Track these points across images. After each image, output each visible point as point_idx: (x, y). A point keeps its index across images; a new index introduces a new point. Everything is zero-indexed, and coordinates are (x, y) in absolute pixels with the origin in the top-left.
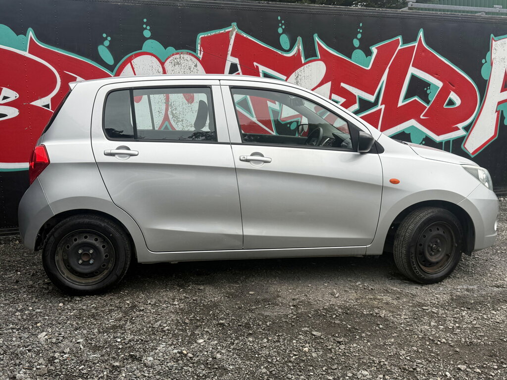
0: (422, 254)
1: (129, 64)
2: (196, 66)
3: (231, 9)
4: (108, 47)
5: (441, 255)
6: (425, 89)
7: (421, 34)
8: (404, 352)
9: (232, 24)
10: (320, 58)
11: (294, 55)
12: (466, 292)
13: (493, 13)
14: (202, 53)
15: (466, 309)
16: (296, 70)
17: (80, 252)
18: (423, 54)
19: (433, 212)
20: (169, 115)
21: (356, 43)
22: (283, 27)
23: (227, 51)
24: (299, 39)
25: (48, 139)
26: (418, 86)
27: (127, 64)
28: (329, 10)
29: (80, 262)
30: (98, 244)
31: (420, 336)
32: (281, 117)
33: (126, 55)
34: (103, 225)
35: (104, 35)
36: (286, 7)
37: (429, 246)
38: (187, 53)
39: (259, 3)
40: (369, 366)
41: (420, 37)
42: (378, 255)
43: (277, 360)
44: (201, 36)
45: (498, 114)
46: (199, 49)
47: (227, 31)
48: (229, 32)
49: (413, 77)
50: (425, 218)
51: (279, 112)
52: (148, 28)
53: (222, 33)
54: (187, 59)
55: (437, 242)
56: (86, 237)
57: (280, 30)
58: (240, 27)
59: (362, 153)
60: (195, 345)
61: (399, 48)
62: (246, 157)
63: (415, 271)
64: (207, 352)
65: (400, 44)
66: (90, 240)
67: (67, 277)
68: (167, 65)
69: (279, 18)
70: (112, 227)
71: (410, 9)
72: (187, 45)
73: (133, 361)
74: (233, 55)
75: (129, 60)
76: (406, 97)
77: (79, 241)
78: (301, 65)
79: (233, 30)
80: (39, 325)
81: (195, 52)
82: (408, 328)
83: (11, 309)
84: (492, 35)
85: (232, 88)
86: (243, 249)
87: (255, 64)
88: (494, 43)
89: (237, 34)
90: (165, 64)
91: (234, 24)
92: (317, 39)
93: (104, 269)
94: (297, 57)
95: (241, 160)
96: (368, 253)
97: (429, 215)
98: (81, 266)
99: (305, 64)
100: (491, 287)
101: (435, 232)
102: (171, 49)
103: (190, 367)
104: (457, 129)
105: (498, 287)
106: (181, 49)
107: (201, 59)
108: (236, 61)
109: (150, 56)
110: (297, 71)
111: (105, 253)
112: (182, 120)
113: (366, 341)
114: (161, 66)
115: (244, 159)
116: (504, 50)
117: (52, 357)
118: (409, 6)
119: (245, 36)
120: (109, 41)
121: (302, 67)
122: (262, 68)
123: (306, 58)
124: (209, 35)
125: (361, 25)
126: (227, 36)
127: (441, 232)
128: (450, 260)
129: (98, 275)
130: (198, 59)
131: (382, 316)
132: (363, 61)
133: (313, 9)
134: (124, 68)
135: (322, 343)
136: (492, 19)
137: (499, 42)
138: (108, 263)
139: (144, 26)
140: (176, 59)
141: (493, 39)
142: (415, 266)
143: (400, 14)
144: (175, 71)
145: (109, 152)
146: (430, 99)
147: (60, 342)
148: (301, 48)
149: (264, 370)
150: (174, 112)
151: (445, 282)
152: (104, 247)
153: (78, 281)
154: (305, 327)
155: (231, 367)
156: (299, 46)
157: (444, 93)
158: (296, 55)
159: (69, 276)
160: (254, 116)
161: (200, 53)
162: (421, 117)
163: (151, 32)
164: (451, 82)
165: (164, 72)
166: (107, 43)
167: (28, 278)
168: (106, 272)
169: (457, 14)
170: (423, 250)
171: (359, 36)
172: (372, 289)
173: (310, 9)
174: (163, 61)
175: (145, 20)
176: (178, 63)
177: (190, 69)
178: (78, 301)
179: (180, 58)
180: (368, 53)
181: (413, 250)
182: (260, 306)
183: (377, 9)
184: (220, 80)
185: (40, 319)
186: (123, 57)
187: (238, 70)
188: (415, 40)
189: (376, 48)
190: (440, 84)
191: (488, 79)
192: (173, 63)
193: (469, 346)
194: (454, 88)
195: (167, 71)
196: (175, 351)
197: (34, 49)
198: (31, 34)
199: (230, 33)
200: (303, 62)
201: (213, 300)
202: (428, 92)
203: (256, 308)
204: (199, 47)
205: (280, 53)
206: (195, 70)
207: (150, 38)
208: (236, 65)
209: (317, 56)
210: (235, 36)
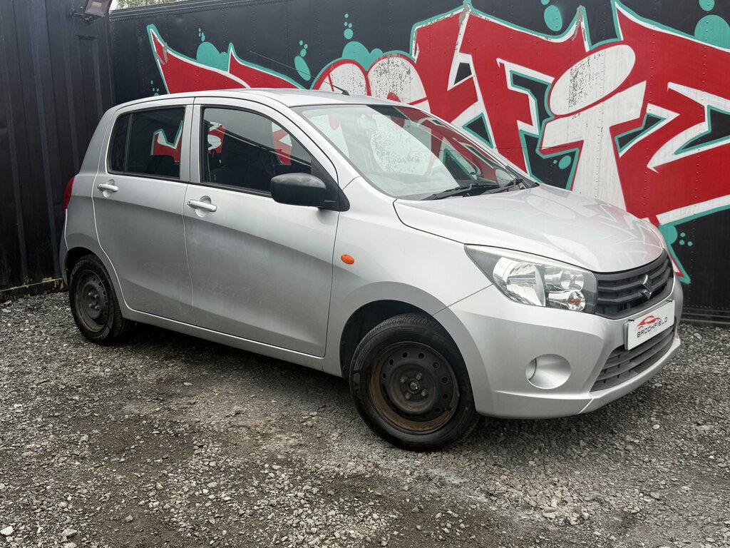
1: (327, 78)
2: (409, 72)
4: (305, 58)
10: (622, 39)
11: (570, 40)
14: (418, 52)
16: (572, 65)
23: (454, 44)
24: (581, 10)
27: (325, 78)
32: (541, 147)
33: (324, 66)
35: (301, 43)
38: (399, 55)
44: (417, 27)
46: (414, 47)
47: (455, 13)
48: (458, 15)
51: (538, 139)
52: (350, 25)
53: (449, 18)
54: (397, 63)
58: (476, 5)
68: (373, 75)
74: (462, 50)
75: (327, 73)
78: (582, 54)
79: (465, 11)
81: (408, 50)
85: (203, 107)
87: (499, 60)
89: (471, 16)
90: (370, 73)
91: (467, 2)
92: (617, 5)
94: (576, 42)
95: (190, 205)
99: (591, 52)
102: (377, 52)
106: (390, 50)
107: (415, 62)
108: (468, 59)
109: (352, 65)
110: (574, 67)
111: (105, 300)
112: (388, 153)
114: (364, 77)
115: (193, 204)
119: (484, 17)
120: (306, 49)
121: (586, 59)
122: (510, 67)
123: (593, 41)
124: (429, 23)
126: (455, 21)
130: (411, 61)
132: (721, 38)
134: (322, 82)
139: (346, 24)
140: (382, 65)
144: (381, 82)
148: (583, 25)
150: (378, 141)
152: (104, 293)
156: (581, 21)
158: (573, 40)
160: (495, 145)
161: (415, 53)
163: (354, 32)
165: (368, 85)
166: (303, 53)
174: (366, 70)
175: (347, 16)
176: (385, 71)
177: (400, 78)
179: (388, 63)
184: (195, 97)
186: (320, 70)
187: (471, 74)
192: (379, 71)
195: (370, 84)
197: (235, 69)
198: (232, 50)
199: (460, 17)
200: (587, 49)
204: (413, 44)
205: (543, 38)
206: (408, 79)
207: (352, 39)
208: (468, 65)
209: (616, 37)
210: (469, 20)
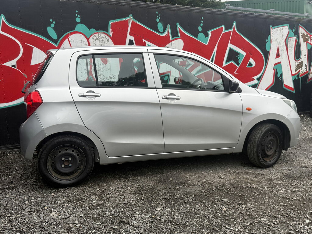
0: (263, 151)
1: (67, 39)
2: (108, 41)
3: (129, 6)
4: (53, 28)
5: (272, 151)
6: (237, 56)
7: (234, 24)
8: (278, 206)
9: (130, 15)
10: (180, 37)
11: (166, 35)
12: (289, 171)
13: (270, 13)
14: (112, 33)
15: (295, 180)
16: (167, 44)
17: (63, 159)
18: (236, 36)
19: (269, 126)
20: (92, 71)
21: (200, 29)
22: (159, 18)
23: (127, 32)
24: (169, 26)
25: (39, 87)
26: (233, 55)
27: (66, 39)
28: (185, 9)
29: (63, 166)
30: (74, 154)
31: (281, 197)
33: (65, 33)
34: (78, 141)
35: (51, 20)
36: (160, 6)
37: (267, 146)
38: (103, 33)
39: (145, 3)
40: (264, 216)
41: (234, 26)
42: (238, 153)
43: (211, 217)
44: (111, 22)
45: (274, 71)
46: (110, 30)
47: (127, 19)
48: (128, 20)
49: (231, 50)
50: (265, 130)
52: (79, 16)
53: (124, 21)
54: (103, 36)
55: (270, 143)
56: (66, 150)
57: (158, 20)
58: (134, 18)
59: (231, 93)
60: (157, 212)
61: (223, 32)
62: (166, 96)
63: (261, 161)
64: (167, 215)
65: (224, 30)
66: (70, 151)
67: (54, 176)
68: (91, 40)
69: (157, 13)
70: (84, 142)
71: (227, 9)
72: (103, 28)
73: (124, 225)
74: (130, 34)
75: (67, 37)
76: (227, 61)
77: (62, 152)
79: (130, 19)
80: (46, 208)
81: (108, 31)
82: (272, 193)
83: (20, 200)
84: (271, 26)
85: (155, 54)
86: (164, 153)
87: (144, 40)
88: (272, 30)
89: (132, 21)
90: (90, 39)
91: (131, 15)
92: (178, 26)
93: (78, 170)
94: (167, 37)
95: (163, 98)
96: (235, 152)
97: (267, 128)
98: (63, 169)
99: (172, 41)
100: (300, 167)
101: (270, 138)
102: (93, 30)
103: (162, 225)
104: (254, 79)
105: (304, 167)
106: (99, 30)
107: (111, 37)
108: (132, 38)
109: (80, 34)
111: (79, 159)
113: (254, 202)
114: (87, 41)
115: (165, 98)
116: (277, 34)
117: (69, 227)
118: (227, 8)
119: (137, 23)
120: (54, 24)
121: (171, 43)
122: (147, 43)
123: (172, 37)
124: (116, 21)
125: (202, 18)
126: (127, 22)
127: (272, 138)
128: (277, 154)
129: (74, 174)
130: (109, 36)
131: (254, 187)
132: (204, 40)
133: (176, 8)
134: (64, 41)
135: (230, 205)
136: (271, 17)
137: (274, 30)
138: (80, 166)
139: (76, 15)
140: (96, 36)
141: (271, 28)
142: (261, 158)
143: (223, 12)
144: (96, 44)
145: (82, 94)
146: (239, 62)
147: (68, 218)
148: (169, 31)
149: (207, 223)
151: (275, 166)
152: (78, 155)
153: (61, 178)
154: (216, 197)
155: (187, 223)
156: (168, 30)
157: (247, 59)
158: (167, 36)
159: (55, 175)
161: (111, 33)
162: (235, 73)
163: (81, 19)
164: (251, 53)
165: (89, 45)
166: (53, 25)
167: (18, 179)
168: (79, 171)
169: (253, 13)
170: (264, 148)
171: (202, 25)
172: (238, 173)
173: (174, 8)
174: (88, 37)
175: (77, 11)
176: (97, 39)
177: (105, 43)
178: (63, 191)
179: (99, 36)
180: (207, 35)
181: (260, 149)
182: (181, 186)
183: (211, 9)
184: (147, 49)
185: (45, 204)
186: (63, 35)
187: (134, 44)
188: (231, 28)
189: (211, 32)
190: (244, 54)
191: (269, 51)
192: (94, 39)
193: (308, 200)
194: (252, 56)
195: (90, 44)
196: (147, 216)
198: (3, 18)
199: (129, 21)
200: (171, 40)
201: (150, 185)
202: (238, 58)
203: (180, 188)
204: (110, 29)
205: (158, 34)
206: (108, 43)
207: (80, 23)
208: (132, 41)
209: (178, 36)
210: (132, 23)
